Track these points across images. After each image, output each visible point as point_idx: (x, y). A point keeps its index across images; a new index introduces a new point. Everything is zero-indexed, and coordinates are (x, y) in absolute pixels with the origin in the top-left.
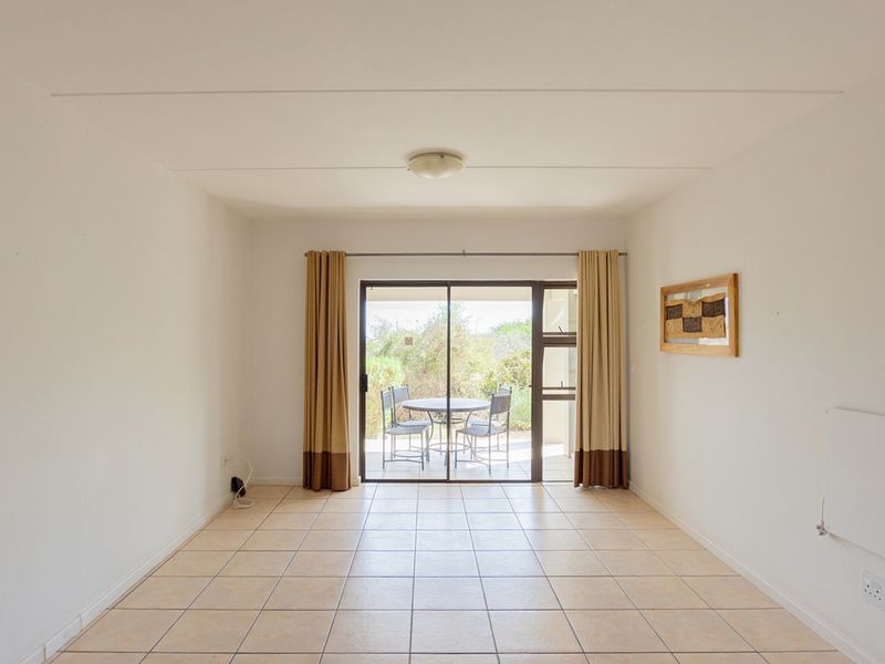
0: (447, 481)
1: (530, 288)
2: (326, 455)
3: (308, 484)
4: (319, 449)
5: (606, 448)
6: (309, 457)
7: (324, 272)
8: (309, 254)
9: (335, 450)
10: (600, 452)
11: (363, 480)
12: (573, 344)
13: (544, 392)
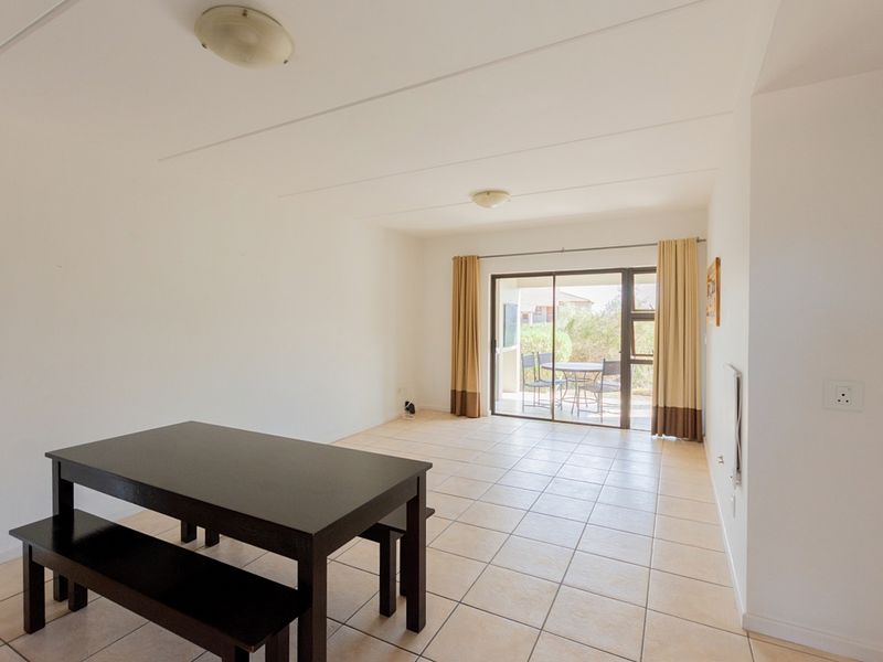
0: (552, 420)
1: (620, 274)
2: (464, 393)
3: (453, 411)
4: (459, 389)
5: (681, 406)
6: (454, 392)
7: (464, 268)
8: (455, 258)
9: (468, 390)
10: (676, 409)
11: (493, 414)
12: (652, 319)
13: (632, 357)
